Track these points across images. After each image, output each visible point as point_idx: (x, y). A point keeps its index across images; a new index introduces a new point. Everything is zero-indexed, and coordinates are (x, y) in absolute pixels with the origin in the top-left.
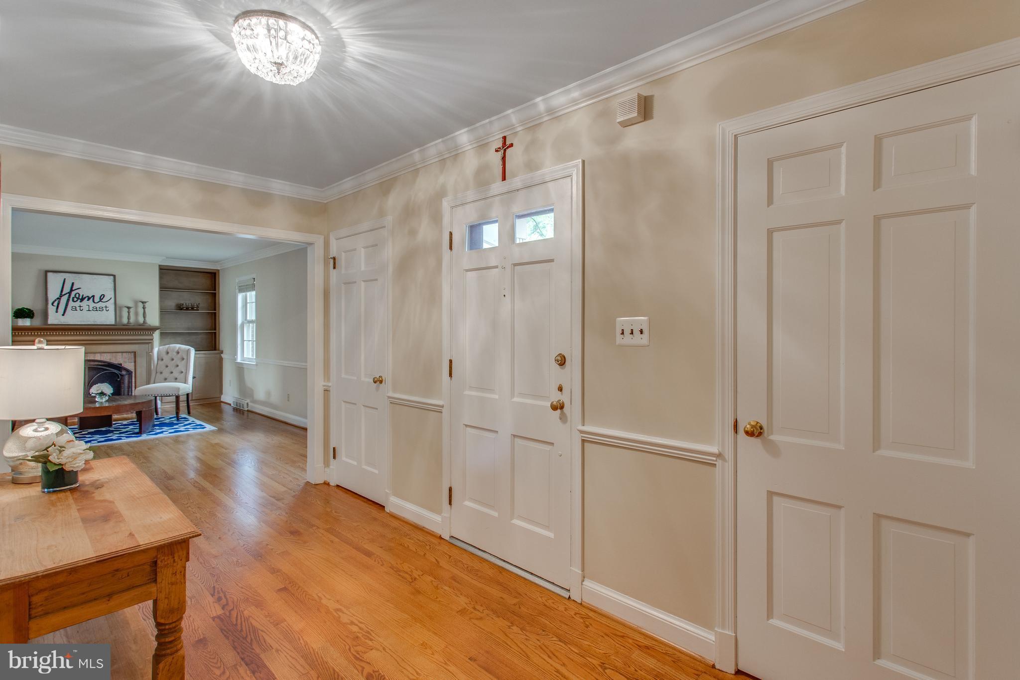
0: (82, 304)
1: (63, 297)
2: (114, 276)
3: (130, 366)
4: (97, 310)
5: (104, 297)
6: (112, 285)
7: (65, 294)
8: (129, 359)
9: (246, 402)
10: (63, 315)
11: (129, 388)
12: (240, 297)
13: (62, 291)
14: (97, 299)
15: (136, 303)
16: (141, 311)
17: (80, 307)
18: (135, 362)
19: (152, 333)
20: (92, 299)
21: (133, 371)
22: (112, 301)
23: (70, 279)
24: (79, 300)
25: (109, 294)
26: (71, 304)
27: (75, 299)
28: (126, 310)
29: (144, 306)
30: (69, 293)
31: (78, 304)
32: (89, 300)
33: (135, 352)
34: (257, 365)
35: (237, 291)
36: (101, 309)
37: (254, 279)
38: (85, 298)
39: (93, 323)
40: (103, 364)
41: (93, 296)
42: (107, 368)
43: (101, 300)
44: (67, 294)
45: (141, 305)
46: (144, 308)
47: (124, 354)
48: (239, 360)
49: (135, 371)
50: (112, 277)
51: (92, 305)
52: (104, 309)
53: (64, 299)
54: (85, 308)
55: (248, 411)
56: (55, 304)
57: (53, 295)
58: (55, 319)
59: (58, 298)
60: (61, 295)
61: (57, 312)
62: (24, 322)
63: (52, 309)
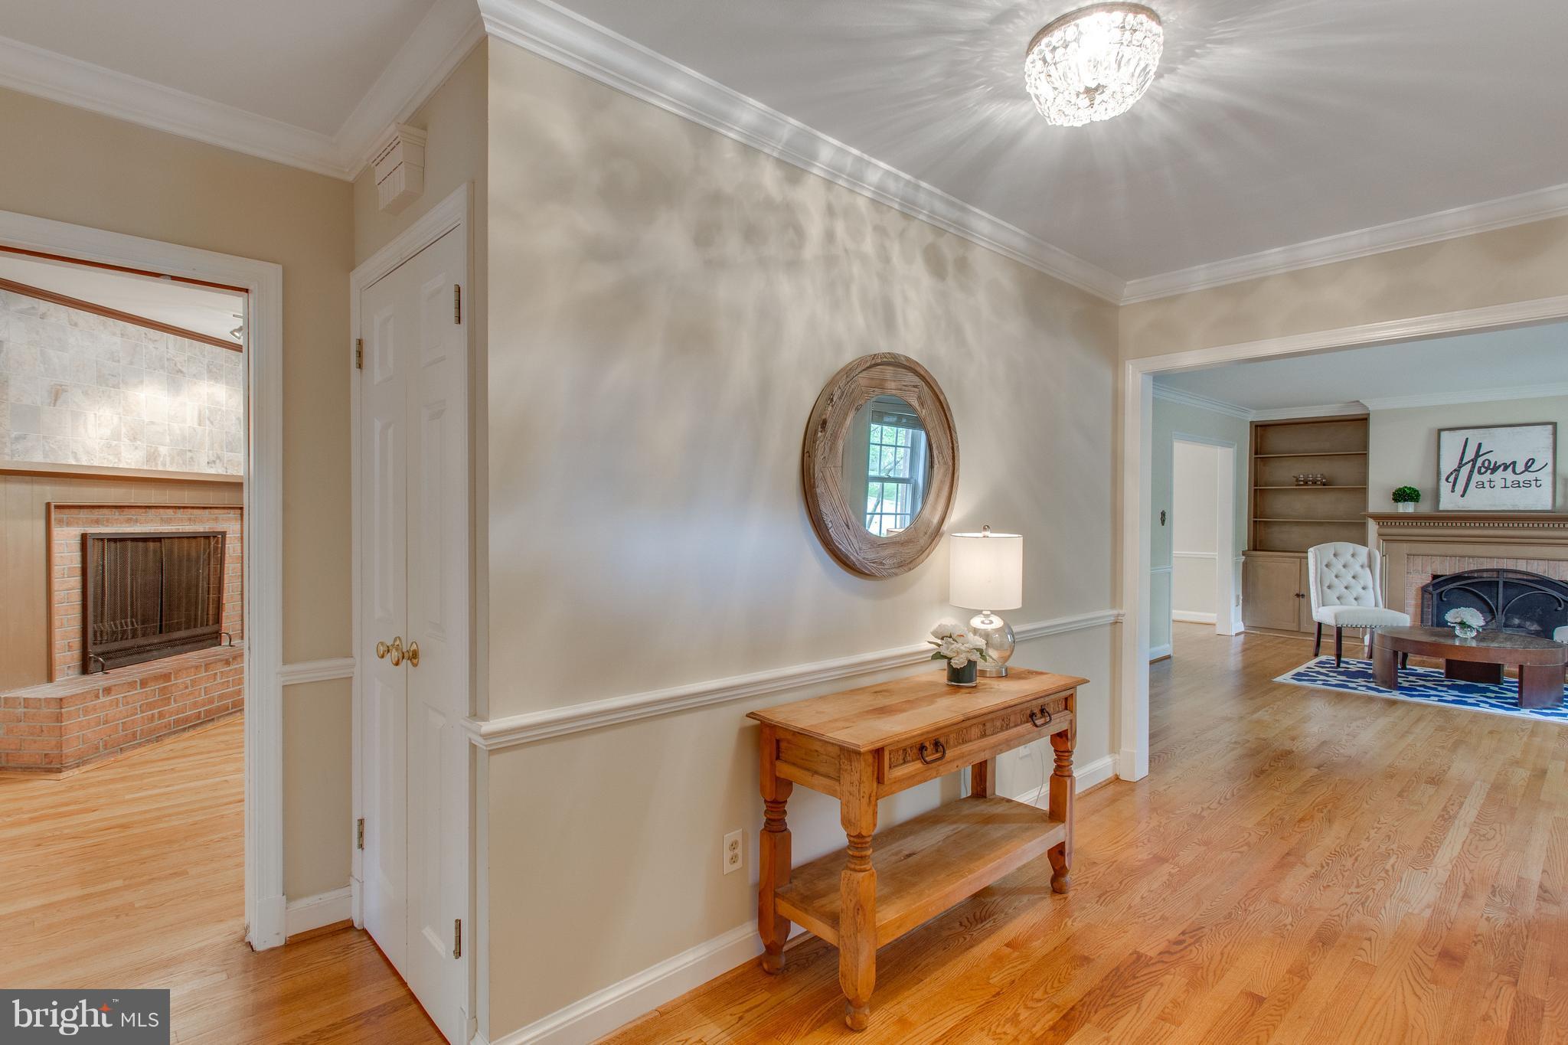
0: (1493, 477)
1: (1463, 468)
2: (1555, 425)
4: (1519, 486)
5: (1533, 463)
6: (1550, 440)
7: (1466, 463)
10: (1463, 496)
13: (1462, 459)
14: (1520, 468)
17: (1490, 481)
20: (1511, 468)
22: (1549, 469)
23: (1475, 437)
24: (1490, 471)
25: (1543, 459)
26: (1476, 478)
27: (1483, 470)
30: (1472, 460)
31: (1487, 477)
32: (1505, 470)
36: (1527, 484)
38: (1500, 466)
41: (1514, 463)
43: (1528, 467)
44: (1469, 462)
51: (1512, 477)
52: (1534, 482)
53: (1465, 471)
54: (1499, 483)
56: (1451, 479)
57: (1448, 465)
58: (1450, 501)
59: (1455, 470)
60: (1461, 465)
61: (1453, 491)
62: (1408, 508)
63: (1445, 487)
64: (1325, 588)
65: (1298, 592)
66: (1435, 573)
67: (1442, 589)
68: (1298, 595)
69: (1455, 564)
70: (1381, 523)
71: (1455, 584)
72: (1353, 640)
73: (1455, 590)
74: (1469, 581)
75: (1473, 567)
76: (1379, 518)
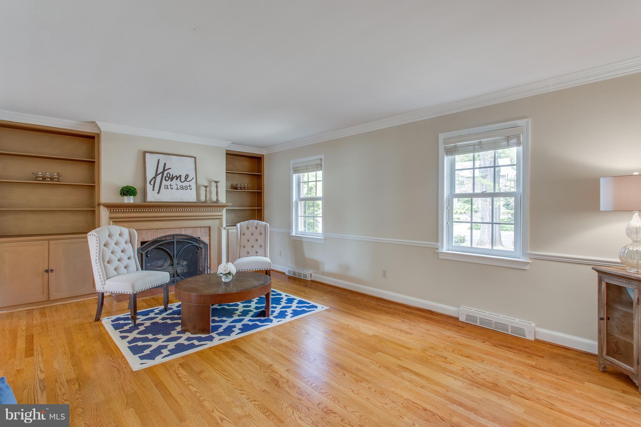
0: (172, 183)
1: (157, 177)
2: (195, 158)
3: (205, 239)
4: (183, 189)
5: (188, 177)
6: (194, 166)
7: (159, 174)
8: (205, 233)
9: (310, 273)
10: (158, 193)
11: (205, 259)
12: (295, 177)
13: (157, 172)
14: (183, 179)
15: (210, 182)
16: (214, 189)
17: (171, 185)
18: (210, 235)
19: (222, 209)
20: (179, 179)
21: (208, 243)
22: (194, 180)
23: (163, 159)
24: (170, 179)
25: (192, 175)
26: (164, 183)
27: (167, 179)
28: (204, 188)
29: (217, 185)
30: (162, 172)
31: (169, 183)
32: (177, 179)
33: (210, 227)
34: (325, 239)
35: (292, 172)
36: (186, 188)
37: (321, 159)
38: (174, 177)
39: (180, 201)
40: (186, 238)
41: (180, 176)
42: (190, 242)
43: (186, 179)
44: (160, 173)
45: (214, 184)
46: (217, 187)
47: (202, 229)
48: (294, 234)
49: (210, 244)
50: (193, 159)
51: (180, 184)
52: (189, 187)
53: (159, 178)
54: (175, 187)
55: (312, 281)
56: (152, 183)
57: (150, 174)
58: (152, 196)
59: (154, 178)
60: (157, 175)
61: (153, 190)
62: (129, 200)
63: (149, 187)
64: (106, 263)
65: (46, 268)
66: (143, 241)
67: (148, 250)
68: (47, 271)
69: (153, 234)
70: (112, 210)
71: (154, 246)
72: (92, 295)
73: (153, 249)
74: (161, 243)
75: (162, 235)
76: (109, 206)
